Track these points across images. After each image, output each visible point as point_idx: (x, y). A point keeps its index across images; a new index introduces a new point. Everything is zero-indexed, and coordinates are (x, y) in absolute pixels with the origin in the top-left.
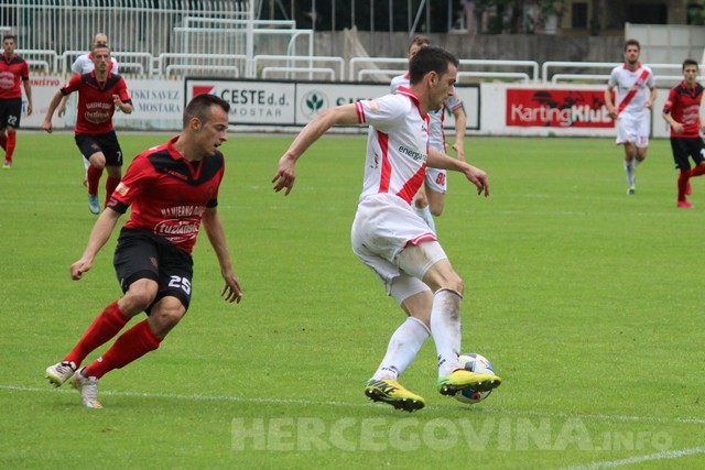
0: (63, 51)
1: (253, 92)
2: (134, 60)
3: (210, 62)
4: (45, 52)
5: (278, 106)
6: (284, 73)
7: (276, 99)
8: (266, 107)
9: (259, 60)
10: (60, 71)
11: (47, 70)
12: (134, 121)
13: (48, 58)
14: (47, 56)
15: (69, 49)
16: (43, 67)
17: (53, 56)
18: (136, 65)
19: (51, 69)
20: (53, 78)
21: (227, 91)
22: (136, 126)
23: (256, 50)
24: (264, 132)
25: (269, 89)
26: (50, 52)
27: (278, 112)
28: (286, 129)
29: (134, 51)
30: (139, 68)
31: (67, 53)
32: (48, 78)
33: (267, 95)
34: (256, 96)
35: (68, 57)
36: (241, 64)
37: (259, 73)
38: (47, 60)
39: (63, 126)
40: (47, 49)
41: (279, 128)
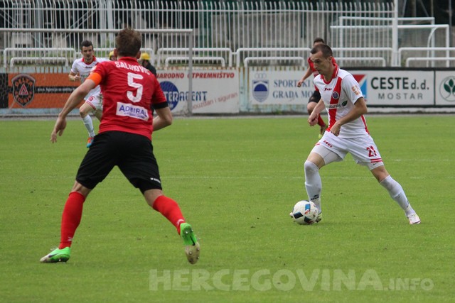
0: (237, 48)
1: (398, 79)
2: (296, 53)
3: (362, 54)
4: (222, 49)
5: (420, 91)
6: (425, 61)
7: (418, 85)
8: (410, 91)
9: (403, 52)
10: (234, 65)
11: (223, 65)
12: (298, 106)
13: (224, 54)
14: (224, 52)
15: (242, 47)
16: (220, 62)
17: (228, 52)
18: (299, 58)
19: (227, 64)
20: (228, 71)
21: (376, 78)
22: (299, 110)
23: (400, 44)
24: (408, 113)
25: (412, 76)
26: (226, 49)
27: (420, 96)
28: (427, 110)
29: (296, 47)
30: (301, 61)
31: (239, 50)
32: (224, 71)
33: (410, 81)
34: (401, 82)
35: (241, 53)
36: (387, 55)
37: (403, 62)
38: (224, 57)
39: (238, 111)
40: (224, 47)
41: (421, 109)
